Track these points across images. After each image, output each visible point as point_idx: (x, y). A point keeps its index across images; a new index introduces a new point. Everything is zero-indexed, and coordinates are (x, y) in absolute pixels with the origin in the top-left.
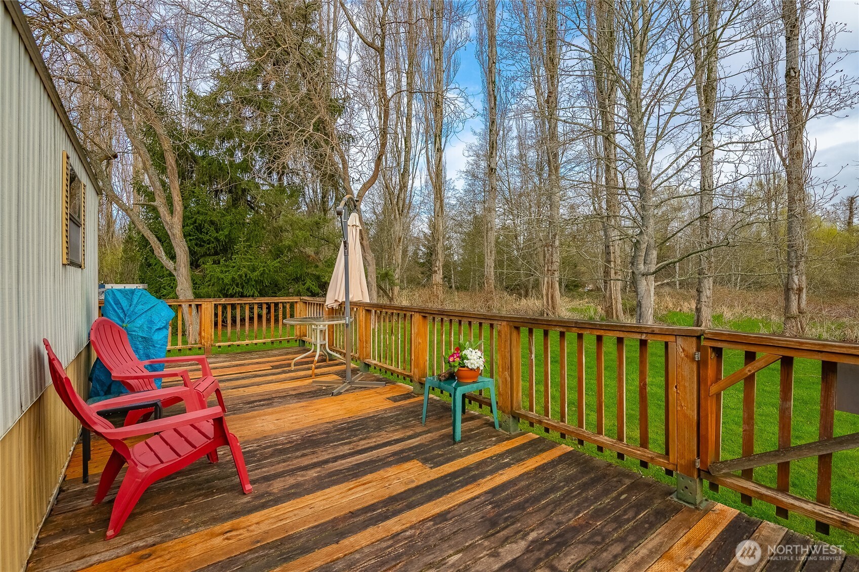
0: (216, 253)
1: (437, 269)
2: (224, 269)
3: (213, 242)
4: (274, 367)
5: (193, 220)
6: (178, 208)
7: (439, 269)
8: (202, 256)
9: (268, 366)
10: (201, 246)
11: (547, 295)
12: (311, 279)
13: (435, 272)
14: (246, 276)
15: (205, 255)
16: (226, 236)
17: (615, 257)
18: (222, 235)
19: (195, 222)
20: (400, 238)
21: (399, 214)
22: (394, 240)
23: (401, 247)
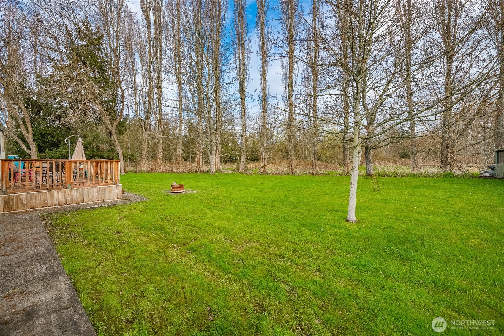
0: (52, 146)
1: (159, 152)
2: (55, 153)
3: (50, 142)
5: (40, 133)
6: (31, 131)
8: (45, 148)
10: (44, 143)
11: (197, 162)
12: (98, 157)
13: (159, 154)
14: (65, 155)
15: (47, 147)
16: (56, 140)
17: (218, 148)
18: (54, 139)
19: (41, 133)
20: (146, 140)
21: (145, 130)
22: (143, 141)
23: (146, 144)
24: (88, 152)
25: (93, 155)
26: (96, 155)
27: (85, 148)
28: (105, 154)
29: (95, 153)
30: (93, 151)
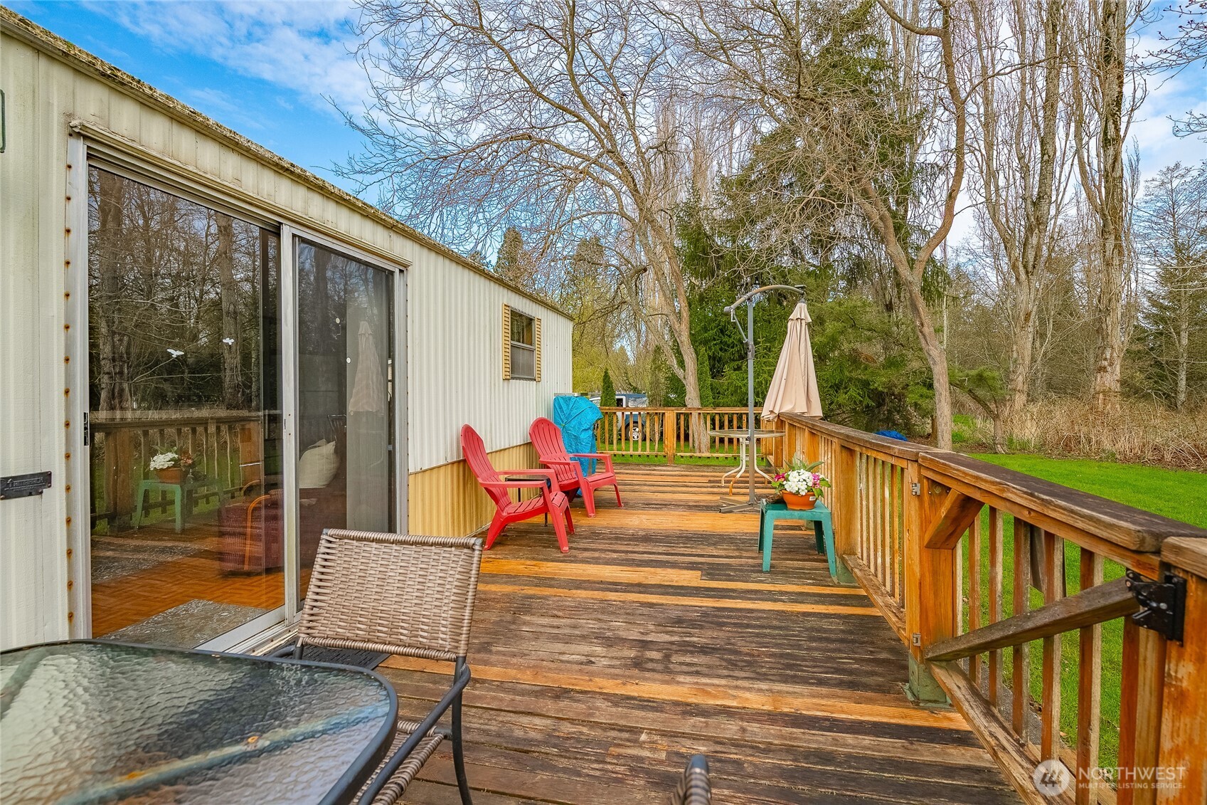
1: (1105, 363)
4: (710, 482)
6: (685, 315)
7: (1111, 364)
9: (706, 480)
12: (856, 386)
20: (1028, 315)
21: (1027, 273)
22: (1015, 318)
23: (1031, 329)
24: (827, 373)
25: (841, 381)
26: (850, 379)
27: (820, 358)
28: (878, 375)
29: (847, 373)
30: (841, 367)
